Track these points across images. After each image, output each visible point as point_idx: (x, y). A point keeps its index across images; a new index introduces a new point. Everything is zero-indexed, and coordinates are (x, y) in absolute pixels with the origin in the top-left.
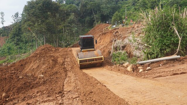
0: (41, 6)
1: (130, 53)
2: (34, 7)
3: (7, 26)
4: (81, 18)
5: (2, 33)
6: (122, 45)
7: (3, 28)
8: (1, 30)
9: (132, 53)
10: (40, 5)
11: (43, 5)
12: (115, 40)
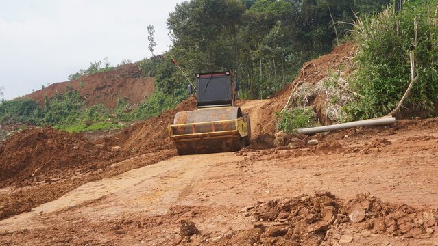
0: (199, 13)
1: (320, 111)
2: (186, 14)
3: (161, 54)
4: (303, 29)
5: (150, 69)
6: (309, 94)
7: (152, 58)
8: (149, 64)
9: (324, 110)
10: (198, 9)
11: (205, 10)
12: (301, 84)
